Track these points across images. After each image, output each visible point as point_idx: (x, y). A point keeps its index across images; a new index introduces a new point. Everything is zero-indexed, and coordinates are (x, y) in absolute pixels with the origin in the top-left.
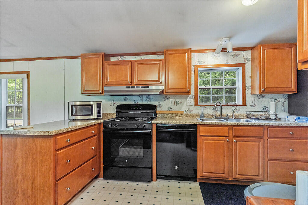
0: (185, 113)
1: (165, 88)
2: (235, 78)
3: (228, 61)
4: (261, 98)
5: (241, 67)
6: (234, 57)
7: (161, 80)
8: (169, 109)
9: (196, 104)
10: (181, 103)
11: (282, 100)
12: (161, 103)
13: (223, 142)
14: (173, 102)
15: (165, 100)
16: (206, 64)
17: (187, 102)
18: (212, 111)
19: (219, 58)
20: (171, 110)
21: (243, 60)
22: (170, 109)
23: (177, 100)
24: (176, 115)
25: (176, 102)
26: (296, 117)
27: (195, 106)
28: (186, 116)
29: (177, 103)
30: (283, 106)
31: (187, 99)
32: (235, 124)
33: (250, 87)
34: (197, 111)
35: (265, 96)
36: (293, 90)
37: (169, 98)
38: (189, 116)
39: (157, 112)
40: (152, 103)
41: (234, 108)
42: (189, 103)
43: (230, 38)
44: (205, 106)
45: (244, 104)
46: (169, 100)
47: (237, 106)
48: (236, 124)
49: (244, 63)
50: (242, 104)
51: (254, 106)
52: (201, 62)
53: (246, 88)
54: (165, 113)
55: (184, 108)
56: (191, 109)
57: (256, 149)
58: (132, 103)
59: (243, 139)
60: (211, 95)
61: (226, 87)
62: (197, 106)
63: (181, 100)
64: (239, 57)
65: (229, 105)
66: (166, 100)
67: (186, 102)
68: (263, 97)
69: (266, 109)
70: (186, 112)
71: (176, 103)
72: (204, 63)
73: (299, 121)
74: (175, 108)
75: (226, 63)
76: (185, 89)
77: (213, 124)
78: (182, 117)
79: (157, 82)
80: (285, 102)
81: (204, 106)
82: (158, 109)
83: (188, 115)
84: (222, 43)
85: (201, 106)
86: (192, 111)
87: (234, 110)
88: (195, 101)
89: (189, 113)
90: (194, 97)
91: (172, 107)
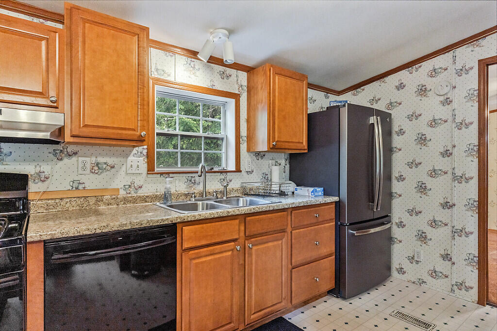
0: (122, 193)
1: (68, 121)
2: (220, 119)
3: (213, 84)
4: (260, 159)
5: (234, 100)
6: (223, 77)
7: (52, 93)
8: (75, 185)
9: (151, 169)
10: (113, 167)
11: (283, 162)
12: (46, 168)
13: (230, 253)
14: (88, 166)
15: (61, 159)
16: (171, 79)
17: (129, 166)
18: (185, 186)
19: (198, 73)
20: (81, 187)
21: (237, 86)
22: (77, 186)
23: (101, 160)
24: (99, 200)
25: (98, 164)
26: (311, 189)
27: (148, 173)
28: (125, 200)
30: (284, 172)
31: (127, 156)
32: (251, 210)
33: (245, 139)
34: (153, 186)
35: (264, 156)
36: (304, 146)
37: (75, 153)
38: (135, 200)
39: (30, 197)
40: (6, 167)
41: (222, 177)
42: (135, 167)
43: (231, 32)
44: (171, 175)
45: (238, 170)
46: (74, 159)
47: (227, 174)
48: (253, 211)
49: (237, 92)
50: (234, 170)
51: (251, 173)
52: (163, 73)
53: (241, 140)
54: (61, 199)
55: (119, 182)
56: (138, 183)
57: (278, 254)
59: (262, 239)
60: (179, 150)
61: (206, 135)
62: (153, 174)
63: (111, 161)
64: (230, 79)
65: (215, 172)
66: (66, 160)
67: (125, 166)
68: (262, 157)
69: (267, 178)
70: (125, 190)
71: (98, 168)
72: (168, 75)
73: (316, 194)
74: (92, 182)
75: (211, 87)
76: (134, 130)
77: (212, 216)
78: (115, 206)
79: (38, 99)
80: (286, 166)
81: (168, 173)
82: (33, 187)
83: (131, 197)
84: (214, 40)
85: (162, 174)
86: (141, 187)
87: (222, 180)
88: (148, 163)
89: (132, 192)
90: (145, 154)
91: (83, 179)
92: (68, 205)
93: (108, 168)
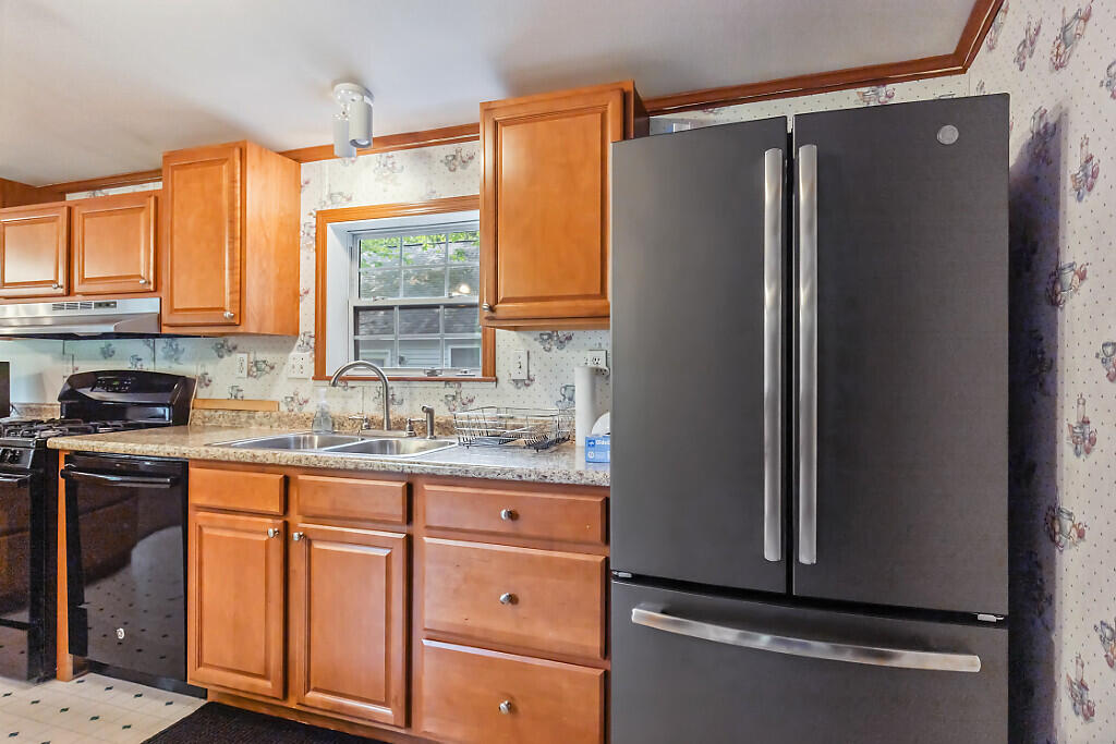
0: (283, 409)
3: (434, 189)
4: (554, 348)
6: (453, 167)
9: (320, 372)
10: (272, 368)
12: (210, 367)
14: (245, 364)
15: (222, 357)
16: (353, 204)
17: (290, 366)
19: (400, 178)
20: (240, 395)
22: (236, 393)
23: (260, 357)
24: (251, 416)
25: (256, 363)
27: (316, 379)
29: (258, 370)
31: (290, 350)
35: (569, 338)
37: (235, 348)
40: (182, 367)
41: (450, 390)
42: (298, 367)
44: (350, 384)
45: (490, 375)
46: (233, 355)
47: (463, 384)
50: (480, 376)
51: (528, 385)
52: (340, 198)
54: (216, 410)
55: (280, 390)
56: (302, 396)
58: (126, 366)
60: (395, 337)
62: (322, 379)
63: (270, 358)
64: (472, 165)
66: (226, 358)
67: (286, 366)
68: (561, 344)
70: (287, 404)
71: (256, 370)
72: (349, 199)
74: (252, 389)
81: (345, 380)
82: (201, 393)
83: (294, 416)
86: (306, 402)
87: (450, 398)
88: (316, 360)
89: (296, 409)
90: (313, 345)
91: (242, 384)
92: (221, 419)
93: (268, 369)
